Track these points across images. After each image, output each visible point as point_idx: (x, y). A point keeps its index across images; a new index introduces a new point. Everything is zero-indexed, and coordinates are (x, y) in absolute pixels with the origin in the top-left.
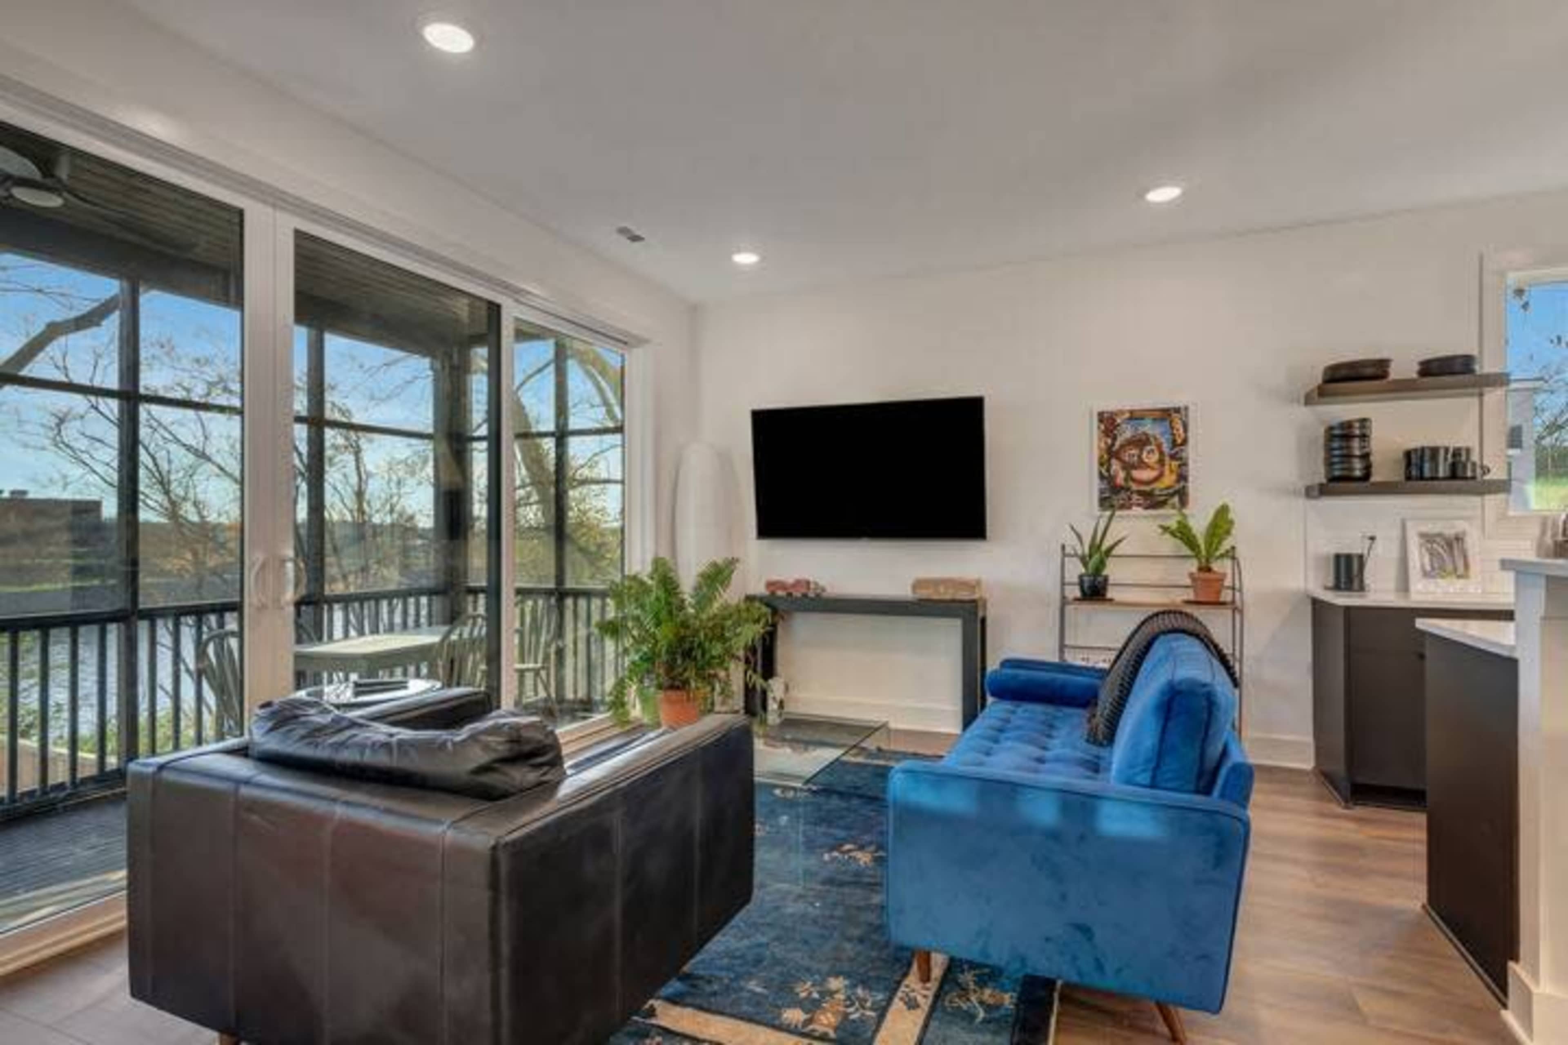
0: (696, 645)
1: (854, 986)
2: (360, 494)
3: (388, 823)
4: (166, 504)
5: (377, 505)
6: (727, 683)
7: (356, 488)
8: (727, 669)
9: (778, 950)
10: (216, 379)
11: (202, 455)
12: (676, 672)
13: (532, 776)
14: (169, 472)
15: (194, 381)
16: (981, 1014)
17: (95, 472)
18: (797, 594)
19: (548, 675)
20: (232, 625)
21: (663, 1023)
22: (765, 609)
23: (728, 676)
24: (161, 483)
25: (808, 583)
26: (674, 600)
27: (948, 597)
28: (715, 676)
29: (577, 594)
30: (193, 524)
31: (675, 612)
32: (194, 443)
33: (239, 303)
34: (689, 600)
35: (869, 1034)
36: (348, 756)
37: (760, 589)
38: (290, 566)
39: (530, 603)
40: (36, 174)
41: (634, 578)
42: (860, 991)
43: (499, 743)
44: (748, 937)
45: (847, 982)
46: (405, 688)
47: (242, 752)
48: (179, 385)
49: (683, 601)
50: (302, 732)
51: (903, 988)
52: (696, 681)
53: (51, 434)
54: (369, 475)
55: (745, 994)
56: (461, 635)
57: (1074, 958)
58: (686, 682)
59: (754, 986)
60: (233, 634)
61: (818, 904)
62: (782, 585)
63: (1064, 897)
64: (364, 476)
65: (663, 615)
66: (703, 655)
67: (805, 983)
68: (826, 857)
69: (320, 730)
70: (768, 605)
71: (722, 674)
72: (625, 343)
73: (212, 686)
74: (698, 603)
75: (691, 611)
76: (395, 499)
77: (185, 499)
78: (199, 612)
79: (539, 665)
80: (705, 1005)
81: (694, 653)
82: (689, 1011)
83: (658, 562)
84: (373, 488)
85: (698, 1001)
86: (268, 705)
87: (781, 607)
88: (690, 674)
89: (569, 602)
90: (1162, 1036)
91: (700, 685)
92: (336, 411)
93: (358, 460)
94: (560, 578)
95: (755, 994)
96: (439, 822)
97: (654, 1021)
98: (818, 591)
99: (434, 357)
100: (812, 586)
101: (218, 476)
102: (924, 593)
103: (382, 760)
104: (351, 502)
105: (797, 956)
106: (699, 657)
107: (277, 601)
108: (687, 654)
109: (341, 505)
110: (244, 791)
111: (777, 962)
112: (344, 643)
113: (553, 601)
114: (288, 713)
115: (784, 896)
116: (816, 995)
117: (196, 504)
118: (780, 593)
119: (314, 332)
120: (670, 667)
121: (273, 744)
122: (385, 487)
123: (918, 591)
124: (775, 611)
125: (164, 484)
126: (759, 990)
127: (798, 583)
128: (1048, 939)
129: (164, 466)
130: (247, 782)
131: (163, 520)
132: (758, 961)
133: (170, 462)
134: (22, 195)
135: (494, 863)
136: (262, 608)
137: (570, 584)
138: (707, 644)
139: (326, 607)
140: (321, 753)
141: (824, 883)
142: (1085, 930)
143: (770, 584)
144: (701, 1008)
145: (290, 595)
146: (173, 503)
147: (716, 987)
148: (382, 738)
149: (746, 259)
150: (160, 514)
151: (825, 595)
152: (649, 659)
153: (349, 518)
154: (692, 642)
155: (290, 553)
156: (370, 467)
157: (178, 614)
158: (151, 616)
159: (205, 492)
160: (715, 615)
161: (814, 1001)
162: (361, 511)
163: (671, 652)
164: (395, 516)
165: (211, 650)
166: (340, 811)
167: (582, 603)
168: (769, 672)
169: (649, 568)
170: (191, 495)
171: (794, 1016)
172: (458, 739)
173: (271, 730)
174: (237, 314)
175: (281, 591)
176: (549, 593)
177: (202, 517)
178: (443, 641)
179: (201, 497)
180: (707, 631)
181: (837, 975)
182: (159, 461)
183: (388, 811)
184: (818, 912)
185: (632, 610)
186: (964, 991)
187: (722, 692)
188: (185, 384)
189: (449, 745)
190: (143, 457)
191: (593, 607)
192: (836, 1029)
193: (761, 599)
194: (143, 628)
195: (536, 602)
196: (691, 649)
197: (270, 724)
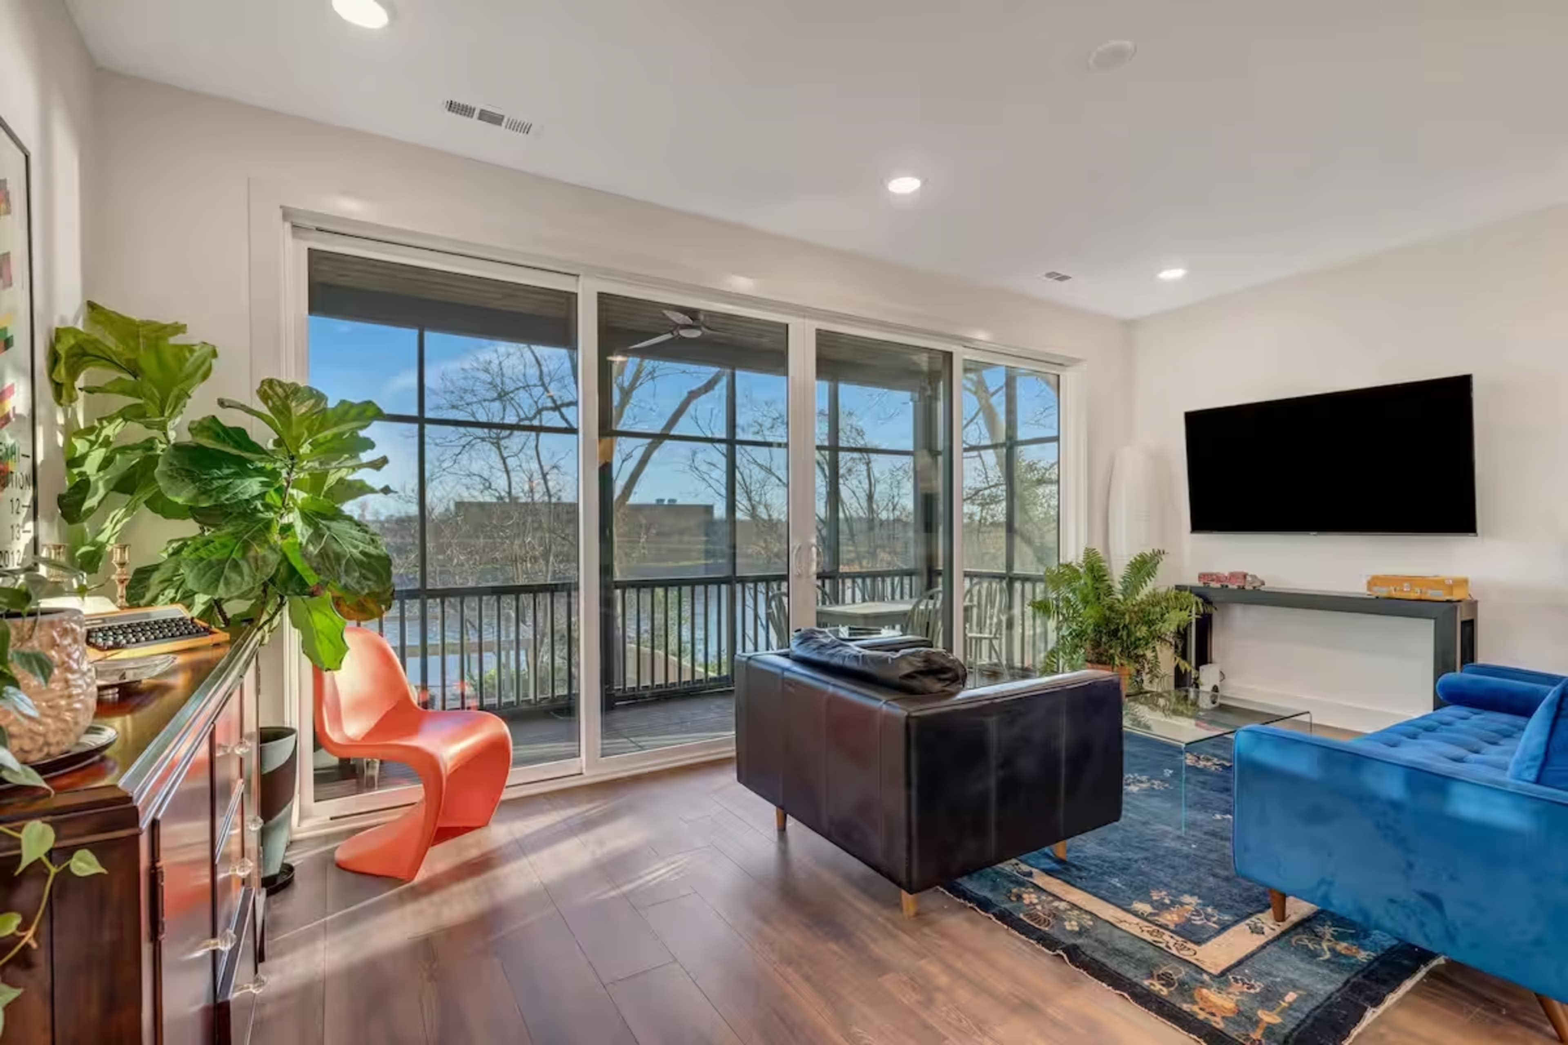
0: (1121, 627)
1: (1205, 905)
2: (870, 497)
3: (854, 698)
4: (750, 508)
5: (883, 504)
6: (1155, 664)
7: (868, 492)
8: (1154, 650)
9: (1145, 868)
10: (777, 415)
11: (769, 471)
12: (1101, 650)
13: (938, 686)
14: (751, 484)
15: (764, 418)
16: (1328, 955)
17: (710, 486)
18: (1233, 586)
19: (1000, 644)
20: (784, 589)
21: (1035, 882)
22: (1194, 598)
23: (1156, 657)
24: (747, 492)
25: (1245, 576)
26: (1102, 586)
27: (1414, 596)
28: (1144, 656)
29: (1025, 579)
30: (763, 520)
31: (1102, 597)
32: (764, 463)
33: (786, 374)
34: (1118, 587)
35: (1206, 936)
36: (836, 661)
37: (1192, 580)
38: (814, 549)
39: (985, 585)
40: (690, 322)
41: (1068, 566)
42: (1209, 910)
43: (919, 662)
44: (1119, 851)
45: (1200, 901)
46: (880, 633)
47: (786, 656)
48: (755, 422)
49: (1110, 587)
50: (814, 646)
51: (1253, 919)
52: (1120, 658)
53: (689, 463)
54: (877, 481)
55: (1106, 885)
56: (927, 605)
57: (1422, 925)
58: (1112, 657)
59: (1115, 881)
60: (784, 594)
61: (1194, 846)
62: (1217, 578)
63: (1410, 866)
64: (873, 481)
65: (1091, 597)
66: (1129, 635)
67: (1161, 892)
68: (1218, 817)
69: (824, 646)
70: (1199, 595)
71: (1149, 654)
72: (1060, 365)
73: (773, 626)
74: (1126, 589)
75: (1121, 597)
76: (896, 499)
77: (760, 503)
78: (767, 580)
79: (992, 636)
80: (1073, 882)
81: (1119, 634)
82: (1058, 881)
83: (1090, 553)
84: (881, 490)
85: (1068, 878)
86: (799, 630)
87: (1214, 597)
88: (1116, 651)
89: (1018, 585)
90: (1548, 1035)
91: (1125, 662)
92: (854, 430)
93: (869, 470)
94: (1010, 565)
95: (1115, 887)
96: (880, 700)
97: (1030, 880)
98: (1256, 584)
99: (912, 390)
100: (1249, 578)
101: (778, 485)
102: (1383, 591)
103: (854, 665)
104: (865, 504)
105: (1162, 874)
106: (1125, 638)
107: (808, 571)
108: (1114, 634)
109: (857, 505)
110: (786, 674)
111: (1141, 873)
112: (852, 606)
113: (1004, 584)
114: (809, 636)
115: (1165, 834)
116: (1167, 901)
117: (766, 506)
118: (1214, 585)
119: (832, 384)
120: (1097, 644)
121: (799, 652)
122: (888, 490)
123: (1375, 589)
124: (1207, 602)
125: (748, 493)
126: (1119, 885)
127: (1233, 575)
128: (1392, 901)
129: (748, 481)
130: (788, 670)
131: (748, 518)
132: (1124, 869)
133: (751, 477)
134: (684, 333)
135: (907, 726)
136: (799, 576)
137: (1018, 570)
138: (1132, 627)
139: (840, 581)
140: (824, 658)
141: (1206, 833)
142: (1436, 902)
143: (1202, 576)
144: (1068, 883)
145: (814, 568)
146: (753, 507)
147: (1084, 874)
148: (854, 653)
149: (1173, 274)
150: (746, 514)
151: (1262, 588)
152: (1079, 635)
153: (861, 514)
154: (1118, 624)
155: (814, 541)
156: (877, 475)
157: (756, 580)
158: (743, 580)
159: (771, 499)
160: (1142, 602)
161: (1164, 904)
162: (871, 509)
163: (1097, 629)
164: (897, 513)
165: (773, 604)
166: (831, 689)
167: (1028, 586)
168: (1203, 658)
169: (1081, 558)
170: (763, 500)
171: (1144, 908)
172: (895, 657)
173: (801, 643)
174: (785, 378)
175: (809, 565)
176: (1000, 577)
177: (770, 516)
178: (914, 609)
179: (769, 502)
180: (1133, 615)
181: (1192, 894)
182: (745, 477)
183: (854, 692)
184: (1192, 851)
185: (1065, 592)
186: (1319, 937)
187: (1151, 671)
188: (760, 421)
189: (890, 660)
190: (738, 476)
191: (1038, 590)
192: (1176, 925)
193: (1192, 590)
194: (739, 587)
195: (990, 584)
196: (1117, 631)
197: (799, 641)
